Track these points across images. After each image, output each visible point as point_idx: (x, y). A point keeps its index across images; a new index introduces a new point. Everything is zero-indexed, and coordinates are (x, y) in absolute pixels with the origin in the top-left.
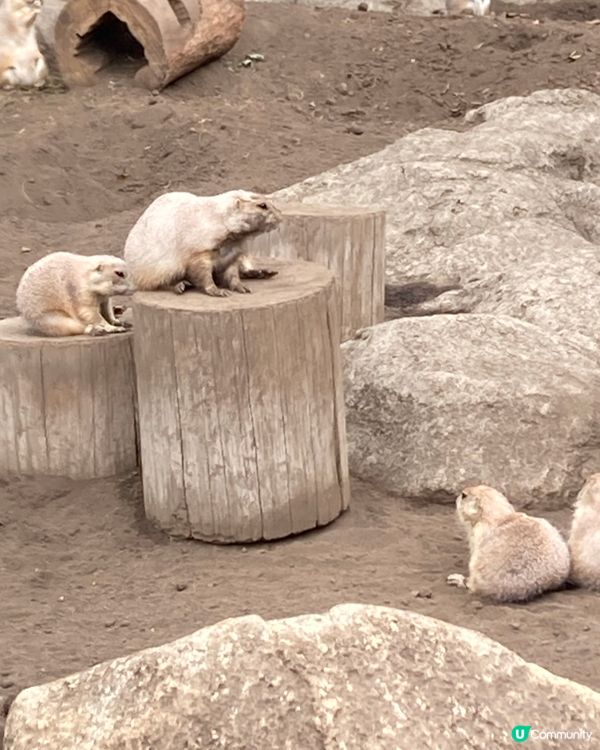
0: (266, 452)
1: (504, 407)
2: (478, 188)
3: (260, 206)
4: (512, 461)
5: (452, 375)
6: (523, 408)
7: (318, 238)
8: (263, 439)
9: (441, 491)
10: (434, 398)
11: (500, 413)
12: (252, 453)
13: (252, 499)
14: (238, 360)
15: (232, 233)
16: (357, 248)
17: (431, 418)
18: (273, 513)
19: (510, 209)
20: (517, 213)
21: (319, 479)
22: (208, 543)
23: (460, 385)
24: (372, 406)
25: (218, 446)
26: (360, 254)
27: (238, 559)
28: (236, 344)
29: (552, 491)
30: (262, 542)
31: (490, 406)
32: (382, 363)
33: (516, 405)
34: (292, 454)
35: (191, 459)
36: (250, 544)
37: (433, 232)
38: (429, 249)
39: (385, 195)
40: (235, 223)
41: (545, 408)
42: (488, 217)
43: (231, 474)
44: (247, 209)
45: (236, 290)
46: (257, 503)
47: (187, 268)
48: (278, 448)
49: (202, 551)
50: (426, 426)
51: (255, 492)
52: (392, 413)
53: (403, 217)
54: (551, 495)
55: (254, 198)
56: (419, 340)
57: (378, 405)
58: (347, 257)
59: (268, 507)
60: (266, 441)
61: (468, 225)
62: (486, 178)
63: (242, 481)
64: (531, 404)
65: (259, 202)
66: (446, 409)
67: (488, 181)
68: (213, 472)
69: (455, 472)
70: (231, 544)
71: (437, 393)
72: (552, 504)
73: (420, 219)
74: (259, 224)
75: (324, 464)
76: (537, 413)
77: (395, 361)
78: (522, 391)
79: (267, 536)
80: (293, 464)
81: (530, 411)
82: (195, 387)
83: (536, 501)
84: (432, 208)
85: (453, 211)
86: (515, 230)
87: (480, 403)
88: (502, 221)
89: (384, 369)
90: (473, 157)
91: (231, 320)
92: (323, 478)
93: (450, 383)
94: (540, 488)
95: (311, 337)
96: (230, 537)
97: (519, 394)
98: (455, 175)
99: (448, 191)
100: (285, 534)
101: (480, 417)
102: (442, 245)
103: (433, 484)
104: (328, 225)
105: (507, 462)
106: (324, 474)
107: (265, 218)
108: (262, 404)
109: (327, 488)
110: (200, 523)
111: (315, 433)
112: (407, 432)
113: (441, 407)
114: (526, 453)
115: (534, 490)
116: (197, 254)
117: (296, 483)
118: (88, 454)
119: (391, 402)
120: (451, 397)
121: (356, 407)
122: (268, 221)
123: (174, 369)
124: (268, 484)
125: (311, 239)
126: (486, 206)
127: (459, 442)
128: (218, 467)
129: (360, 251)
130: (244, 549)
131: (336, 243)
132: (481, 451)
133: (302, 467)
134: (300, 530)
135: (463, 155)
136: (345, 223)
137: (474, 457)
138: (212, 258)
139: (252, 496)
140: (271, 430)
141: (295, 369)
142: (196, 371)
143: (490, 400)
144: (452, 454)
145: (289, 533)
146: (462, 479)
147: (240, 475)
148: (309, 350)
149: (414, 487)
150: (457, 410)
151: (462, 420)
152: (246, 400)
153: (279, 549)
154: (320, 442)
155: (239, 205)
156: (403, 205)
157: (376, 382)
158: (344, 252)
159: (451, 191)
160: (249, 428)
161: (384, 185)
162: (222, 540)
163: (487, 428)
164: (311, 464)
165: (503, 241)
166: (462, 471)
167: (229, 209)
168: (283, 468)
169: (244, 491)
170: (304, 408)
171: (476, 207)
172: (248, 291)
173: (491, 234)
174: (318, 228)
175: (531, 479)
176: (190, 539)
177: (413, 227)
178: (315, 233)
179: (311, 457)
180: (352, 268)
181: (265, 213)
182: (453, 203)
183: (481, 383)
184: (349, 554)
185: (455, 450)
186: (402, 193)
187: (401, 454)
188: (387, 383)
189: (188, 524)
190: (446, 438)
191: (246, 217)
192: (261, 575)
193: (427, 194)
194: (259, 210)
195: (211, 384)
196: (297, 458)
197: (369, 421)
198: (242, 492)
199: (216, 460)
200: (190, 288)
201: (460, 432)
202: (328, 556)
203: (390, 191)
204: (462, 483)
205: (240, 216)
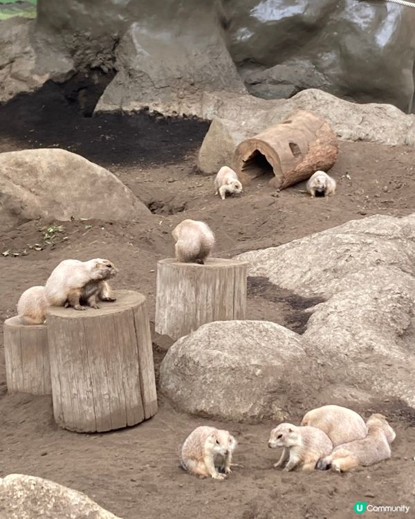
0: (97, 388)
1: (239, 370)
2: (364, 249)
3: (107, 266)
4: (237, 398)
5: (220, 352)
6: (248, 371)
7: (202, 277)
8: (96, 381)
9: (202, 411)
10: (207, 364)
11: (237, 373)
12: (90, 388)
13: (90, 411)
14: (82, 342)
15: (93, 280)
16: (223, 282)
17: (205, 373)
18: (102, 419)
19: (374, 261)
20: (378, 263)
21: (128, 402)
22: (72, 432)
23: (222, 358)
24: (183, 365)
25: (74, 384)
26: (225, 287)
27: (82, 441)
28: (81, 334)
29: (253, 415)
30: (96, 433)
31: (233, 369)
32: (194, 344)
33: (245, 369)
34: (111, 390)
35: (64, 390)
36: (90, 433)
37: (335, 271)
38: (331, 279)
39: (321, 251)
40: (95, 275)
41: (258, 372)
42: (363, 264)
43: (80, 398)
44: (101, 268)
45: (93, 307)
46: (93, 413)
47: (68, 296)
48: (104, 387)
49: (70, 435)
50: (202, 377)
51: (92, 408)
52: (190, 370)
53: (325, 262)
54: (253, 417)
55: (105, 262)
56: (217, 333)
57: (186, 365)
58: (217, 287)
59: (99, 415)
60: (97, 382)
61: (352, 268)
62: (370, 244)
63: (85, 402)
64: (252, 369)
65: (108, 264)
66: (212, 369)
67: (370, 245)
68: (73, 397)
69: (208, 402)
70: (82, 433)
71: (210, 361)
72: (253, 422)
73: (331, 263)
74: (107, 275)
75: (131, 396)
76: (254, 374)
77: (200, 343)
78: (250, 362)
79: (99, 430)
80: (112, 394)
81: (251, 373)
82: (64, 355)
83: (245, 419)
84: (338, 258)
85: (347, 260)
86: (373, 272)
87: (228, 368)
88: (369, 266)
89: (193, 347)
90: (371, 232)
91: (78, 323)
92: (130, 403)
93: (218, 357)
94: (247, 413)
95: (122, 332)
96: (81, 430)
97: (248, 364)
98: (354, 242)
99: (348, 250)
100: (108, 430)
101: (227, 375)
102: (337, 277)
103: (199, 408)
104: (207, 272)
105: (234, 399)
106: (131, 400)
107: (110, 272)
108: (95, 364)
109: (132, 407)
110: (68, 422)
111: (125, 380)
112: (194, 381)
113: (210, 368)
114: (244, 395)
115: (244, 414)
116: (74, 289)
117: (114, 404)
118: (41, 382)
119: (191, 365)
120: (215, 363)
121: (177, 366)
122: (112, 273)
123: (56, 345)
124: (98, 404)
125: (198, 278)
126: (363, 258)
127: (214, 388)
128: (75, 394)
129: (225, 285)
130: (88, 436)
131: (211, 280)
132: (223, 392)
133: (117, 396)
134: (117, 428)
135: (367, 231)
136: (216, 270)
137: (219, 395)
138: (81, 291)
139: (91, 410)
140: (100, 377)
141: (113, 348)
142: (64, 347)
143: (233, 366)
144: (209, 393)
145: (110, 429)
146: (212, 406)
147: (85, 399)
148: (121, 339)
149: (192, 409)
150: (216, 370)
151: (217, 375)
152: (86, 362)
153: (105, 437)
154: (129, 384)
155: (97, 266)
156: (326, 256)
157: (187, 353)
158: (215, 285)
159: (349, 250)
160: (88, 376)
161: (322, 245)
162: (78, 431)
163: (229, 381)
164: (123, 395)
165: (366, 277)
166: (212, 402)
167: (92, 268)
168: (107, 397)
169: (87, 407)
170: (118, 367)
171: (358, 259)
172: (98, 308)
173: (361, 273)
174: (202, 273)
175: (243, 408)
176: (66, 429)
177: (327, 268)
178: (200, 275)
179: (122, 391)
180: (220, 293)
181: (110, 269)
182: (347, 256)
183: (232, 358)
184: (137, 441)
185: (211, 391)
186: (328, 250)
187: (190, 391)
188: (191, 355)
189: (64, 422)
190: (209, 384)
191: (100, 271)
192: (87, 450)
193: (338, 251)
194: (107, 268)
195: (70, 353)
196: (114, 392)
197: (181, 373)
198: (86, 408)
199: (74, 391)
200: (70, 306)
201: (216, 382)
202: (126, 442)
203: (323, 249)
204: (211, 408)
205: (98, 271)
